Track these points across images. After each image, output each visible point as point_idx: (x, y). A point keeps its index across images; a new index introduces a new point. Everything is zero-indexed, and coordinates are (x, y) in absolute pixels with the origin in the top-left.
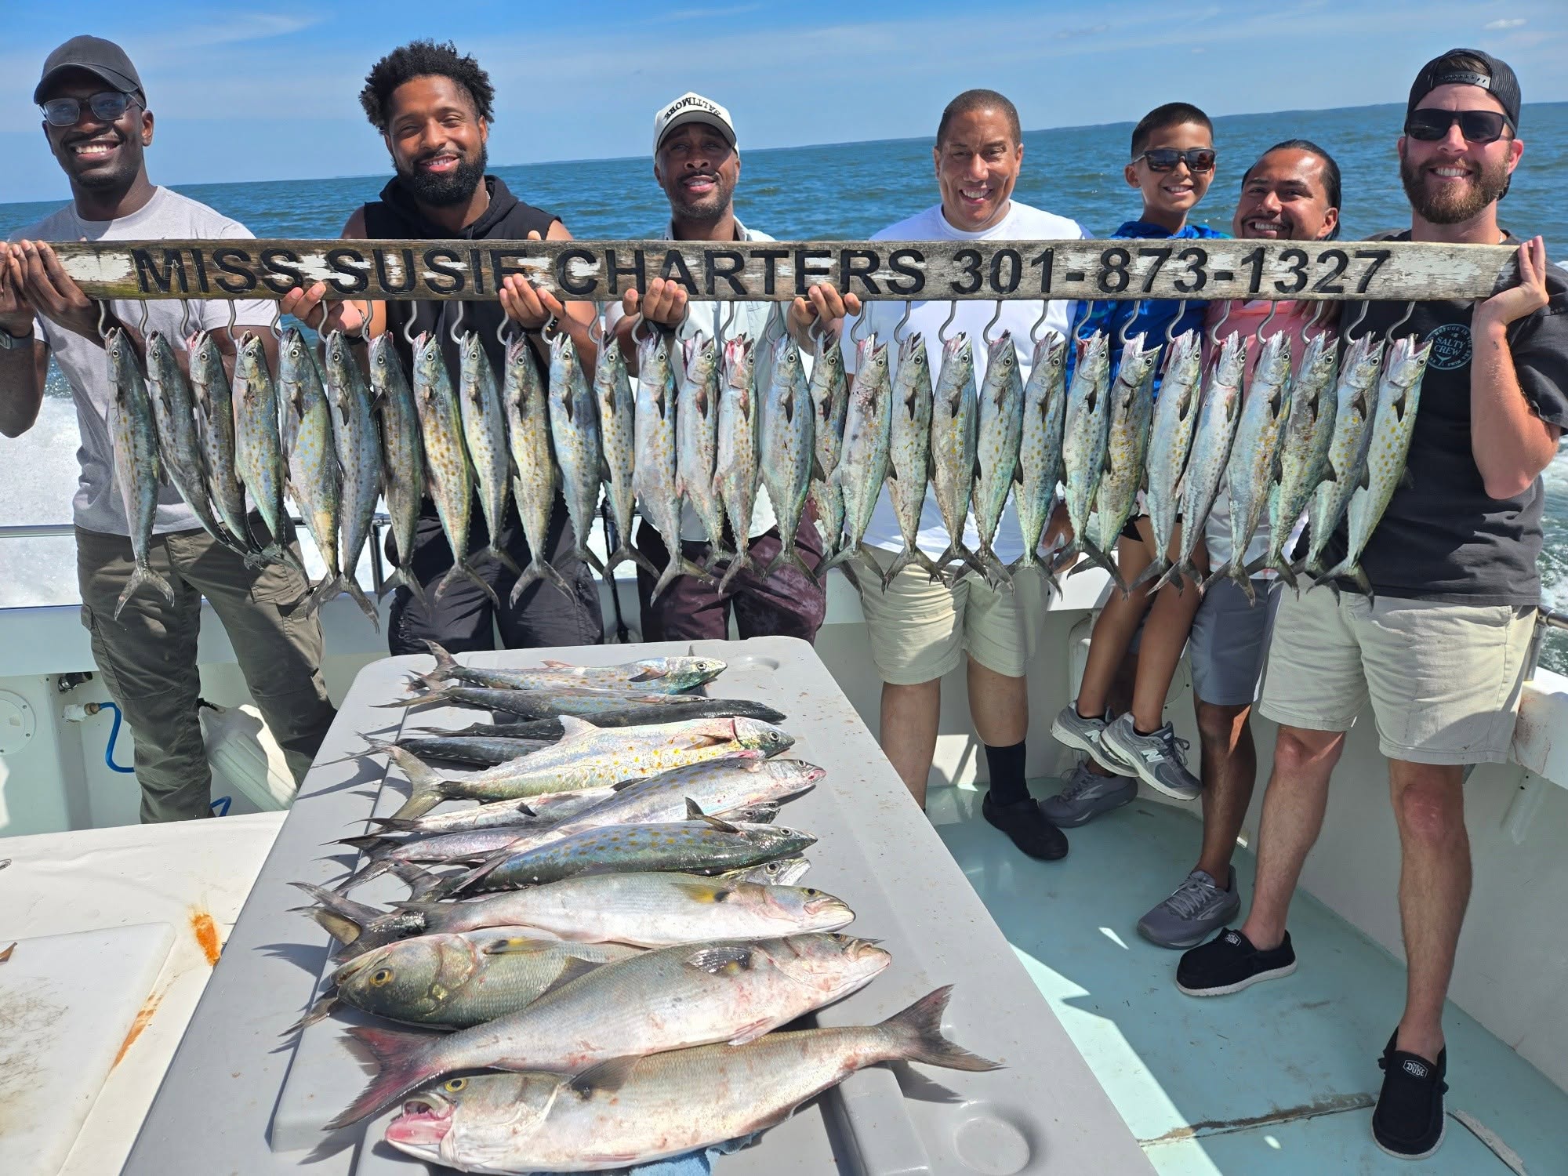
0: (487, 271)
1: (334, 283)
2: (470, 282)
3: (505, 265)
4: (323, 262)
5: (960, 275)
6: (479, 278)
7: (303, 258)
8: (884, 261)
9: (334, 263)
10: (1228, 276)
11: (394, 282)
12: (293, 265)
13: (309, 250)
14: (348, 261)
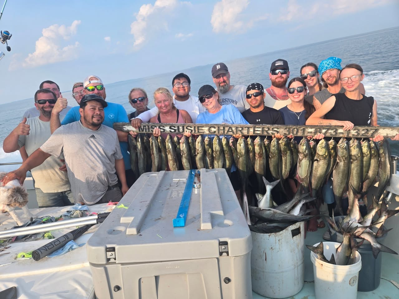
0: (196, 129)
1: (170, 131)
2: (193, 131)
3: (200, 129)
4: (169, 128)
5: (286, 132)
6: (195, 131)
7: (166, 127)
8: (271, 129)
9: (170, 128)
10: (342, 133)
11: (181, 131)
12: (164, 128)
13: (166, 125)
14: (173, 128)
